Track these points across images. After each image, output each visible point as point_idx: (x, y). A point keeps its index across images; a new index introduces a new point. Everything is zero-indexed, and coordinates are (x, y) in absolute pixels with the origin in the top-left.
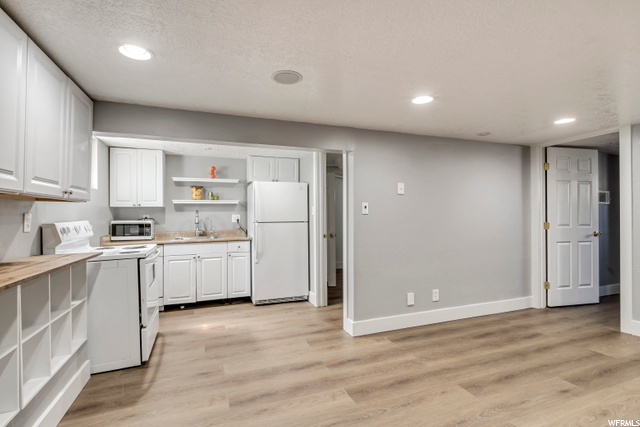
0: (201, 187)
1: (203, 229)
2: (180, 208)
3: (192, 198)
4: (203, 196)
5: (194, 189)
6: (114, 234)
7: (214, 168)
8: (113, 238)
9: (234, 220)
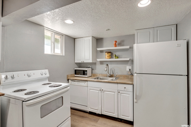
0: (110, 52)
1: (112, 74)
2: (102, 63)
3: (106, 57)
4: (111, 56)
5: (107, 53)
6: (76, 74)
7: (116, 42)
8: (75, 75)
9: (128, 70)
